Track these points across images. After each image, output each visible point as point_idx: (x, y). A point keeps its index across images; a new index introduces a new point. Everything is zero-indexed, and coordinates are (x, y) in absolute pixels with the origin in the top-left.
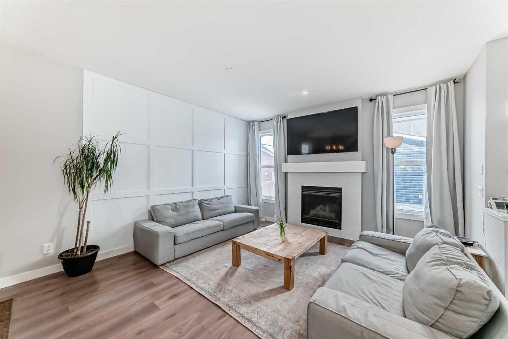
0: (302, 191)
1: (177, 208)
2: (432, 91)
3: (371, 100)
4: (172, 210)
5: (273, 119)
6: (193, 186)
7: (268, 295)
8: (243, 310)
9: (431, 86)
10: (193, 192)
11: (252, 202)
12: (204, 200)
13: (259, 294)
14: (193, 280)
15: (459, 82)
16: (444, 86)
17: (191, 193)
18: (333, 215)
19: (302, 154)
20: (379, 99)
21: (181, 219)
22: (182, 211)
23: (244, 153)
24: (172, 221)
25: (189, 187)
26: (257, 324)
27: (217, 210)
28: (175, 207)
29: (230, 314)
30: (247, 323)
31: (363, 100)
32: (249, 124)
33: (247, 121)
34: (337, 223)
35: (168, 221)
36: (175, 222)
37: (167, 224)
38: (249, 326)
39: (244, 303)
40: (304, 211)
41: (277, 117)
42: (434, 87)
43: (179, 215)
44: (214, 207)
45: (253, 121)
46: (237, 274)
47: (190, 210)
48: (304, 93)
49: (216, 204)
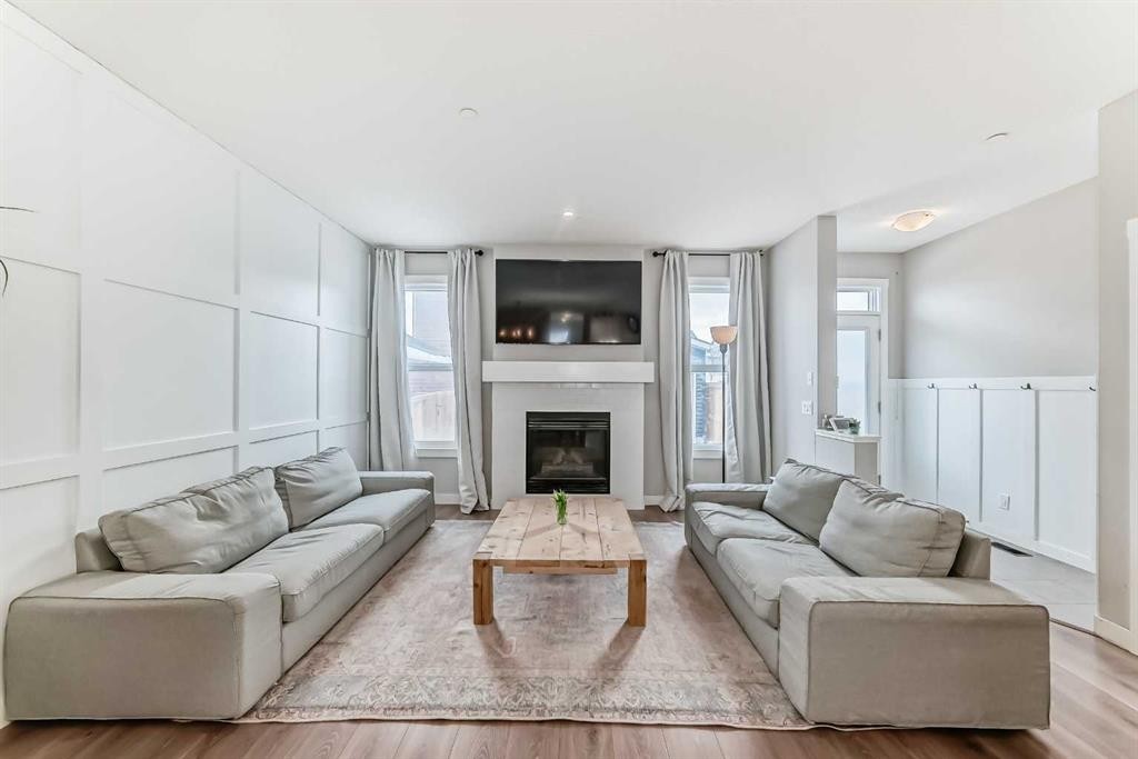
0: (527, 424)
1: (218, 507)
2: (736, 259)
3: (655, 254)
4: (202, 517)
5: (451, 253)
6: (235, 426)
7: (622, 652)
8: (616, 697)
9: (735, 252)
10: (235, 447)
11: (388, 462)
12: (286, 468)
13: (606, 657)
14: (420, 699)
15: (767, 254)
16: (749, 256)
17: (230, 451)
18: (589, 469)
19: (548, 343)
20: (670, 255)
21: (238, 541)
22: (239, 514)
23: (360, 330)
24: (213, 555)
25: (224, 432)
26: (668, 707)
27: (327, 493)
28: (210, 504)
29: (602, 720)
30: (651, 717)
31: (646, 251)
32: (375, 253)
33: (367, 244)
34: (602, 482)
35: (199, 556)
36: (223, 556)
37: (196, 569)
38: (659, 719)
39: (603, 687)
40: (532, 467)
41: (464, 248)
42: (738, 255)
43: (232, 529)
44: (318, 486)
45: (391, 248)
46: (514, 639)
47: (261, 504)
48: (567, 214)
49: (322, 478)
